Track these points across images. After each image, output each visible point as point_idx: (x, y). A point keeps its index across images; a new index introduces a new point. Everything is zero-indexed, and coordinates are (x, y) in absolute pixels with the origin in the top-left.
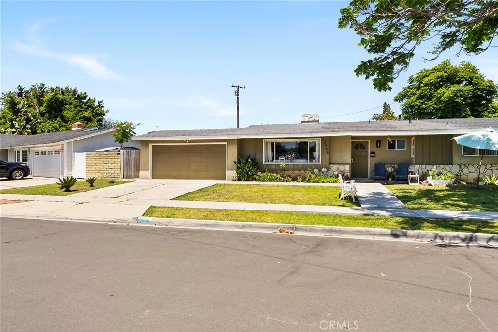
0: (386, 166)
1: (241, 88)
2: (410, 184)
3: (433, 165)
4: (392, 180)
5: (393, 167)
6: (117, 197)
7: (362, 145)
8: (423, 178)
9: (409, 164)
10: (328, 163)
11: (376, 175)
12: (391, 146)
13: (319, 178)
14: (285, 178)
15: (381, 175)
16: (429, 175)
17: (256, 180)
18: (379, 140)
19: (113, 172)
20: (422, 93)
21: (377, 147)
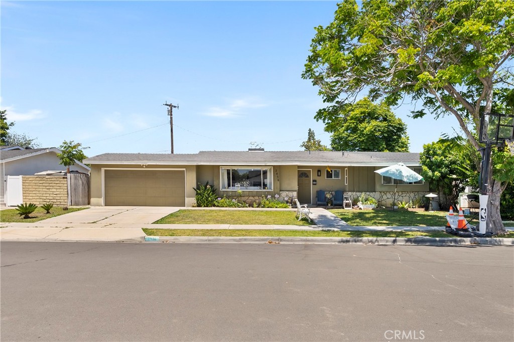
0: (326, 193)
1: (175, 107)
2: (345, 209)
3: (362, 192)
4: (331, 205)
5: (331, 194)
6: (95, 222)
7: (305, 174)
8: (355, 203)
9: (343, 192)
10: (279, 191)
11: (318, 201)
12: (329, 175)
13: (272, 203)
14: (242, 204)
15: (322, 201)
16: (359, 201)
17: (214, 206)
18: (320, 169)
19: (59, 198)
20: (349, 126)
21: (318, 176)
